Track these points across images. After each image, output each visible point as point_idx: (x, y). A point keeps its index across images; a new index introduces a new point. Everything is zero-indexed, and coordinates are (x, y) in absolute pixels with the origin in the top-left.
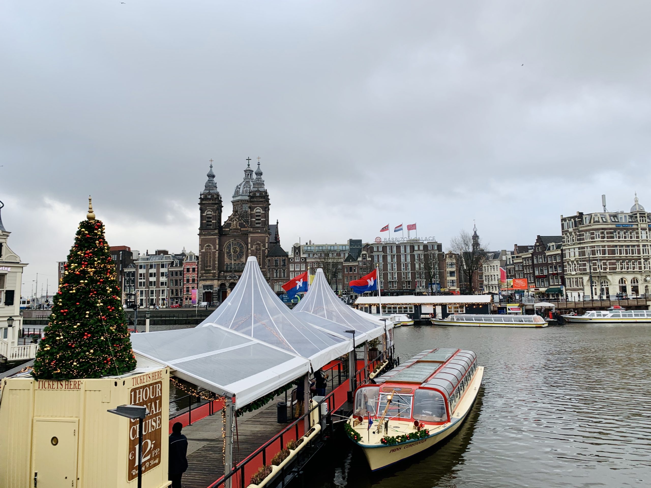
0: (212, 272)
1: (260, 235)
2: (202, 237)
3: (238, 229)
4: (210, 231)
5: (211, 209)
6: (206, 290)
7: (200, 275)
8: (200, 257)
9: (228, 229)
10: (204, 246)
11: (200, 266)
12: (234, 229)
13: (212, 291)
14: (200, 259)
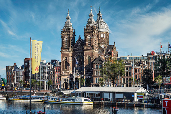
0: (67, 71)
1: (90, 51)
2: (62, 53)
3: (81, 48)
4: (66, 49)
5: (67, 37)
6: (65, 82)
7: (61, 73)
8: (61, 63)
9: (76, 48)
10: (63, 58)
11: (62, 68)
12: (79, 48)
13: (67, 82)
14: (61, 64)
